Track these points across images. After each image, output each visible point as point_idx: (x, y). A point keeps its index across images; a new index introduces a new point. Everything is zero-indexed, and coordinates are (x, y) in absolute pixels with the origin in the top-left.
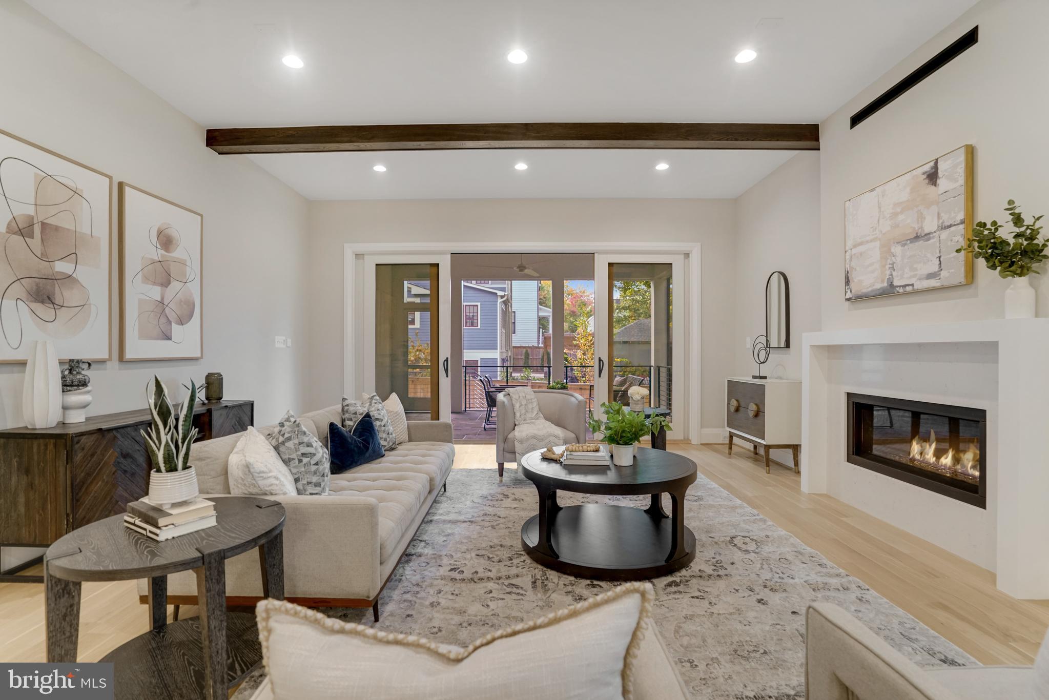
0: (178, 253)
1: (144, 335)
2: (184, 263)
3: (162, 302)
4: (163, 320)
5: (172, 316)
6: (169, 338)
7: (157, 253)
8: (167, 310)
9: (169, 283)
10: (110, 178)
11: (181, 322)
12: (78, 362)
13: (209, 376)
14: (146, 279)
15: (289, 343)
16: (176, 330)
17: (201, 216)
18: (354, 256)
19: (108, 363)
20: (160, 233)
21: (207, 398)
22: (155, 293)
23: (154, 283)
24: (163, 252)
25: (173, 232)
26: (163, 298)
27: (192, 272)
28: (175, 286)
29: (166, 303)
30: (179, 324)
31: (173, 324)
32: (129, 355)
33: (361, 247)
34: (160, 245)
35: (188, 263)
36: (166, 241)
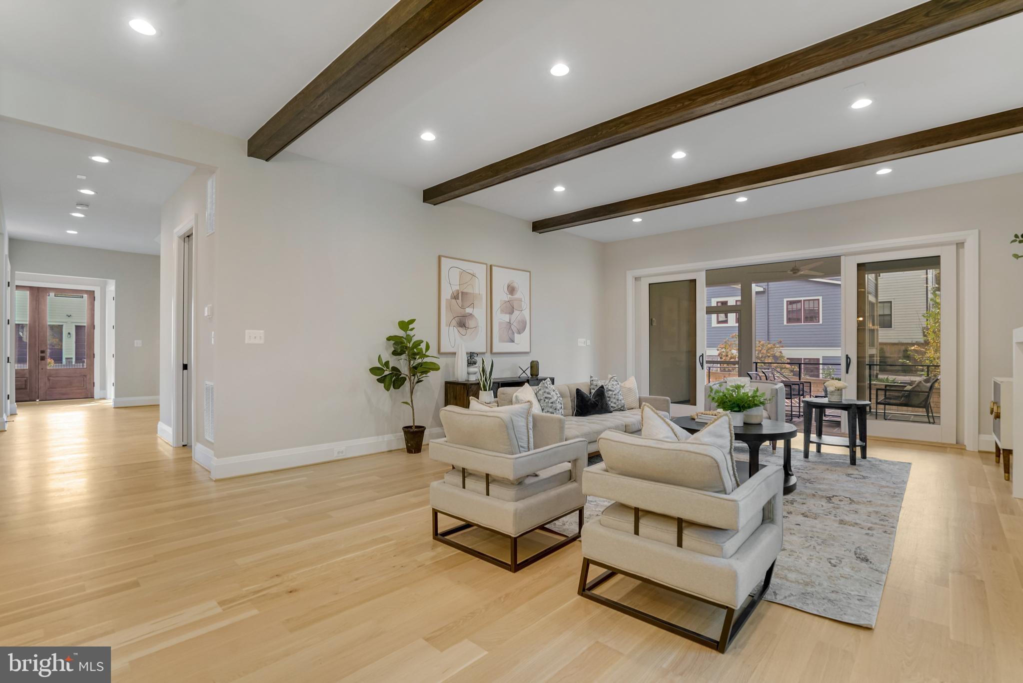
0: (518, 295)
1: (501, 340)
2: (520, 300)
3: (510, 323)
4: (510, 332)
5: (515, 329)
6: (513, 342)
7: (506, 297)
8: (512, 327)
9: (513, 312)
10: (486, 264)
11: (519, 333)
12: (473, 353)
13: (532, 362)
14: (502, 311)
15: (589, 343)
16: (517, 337)
17: (530, 272)
18: (634, 279)
19: (486, 354)
20: (508, 286)
21: (531, 375)
22: (506, 318)
23: (506, 313)
24: (510, 296)
25: (515, 285)
26: (510, 321)
27: (525, 305)
28: (516, 313)
29: (512, 322)
30: (518, 334)
31: (515, 334)
32: (494, 351)
33: (638, 272)
34: (509, 292)
35: (523, 300)
36: (512, 290)
